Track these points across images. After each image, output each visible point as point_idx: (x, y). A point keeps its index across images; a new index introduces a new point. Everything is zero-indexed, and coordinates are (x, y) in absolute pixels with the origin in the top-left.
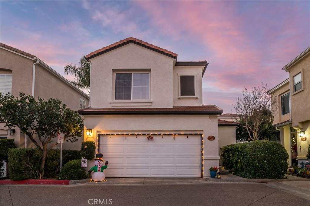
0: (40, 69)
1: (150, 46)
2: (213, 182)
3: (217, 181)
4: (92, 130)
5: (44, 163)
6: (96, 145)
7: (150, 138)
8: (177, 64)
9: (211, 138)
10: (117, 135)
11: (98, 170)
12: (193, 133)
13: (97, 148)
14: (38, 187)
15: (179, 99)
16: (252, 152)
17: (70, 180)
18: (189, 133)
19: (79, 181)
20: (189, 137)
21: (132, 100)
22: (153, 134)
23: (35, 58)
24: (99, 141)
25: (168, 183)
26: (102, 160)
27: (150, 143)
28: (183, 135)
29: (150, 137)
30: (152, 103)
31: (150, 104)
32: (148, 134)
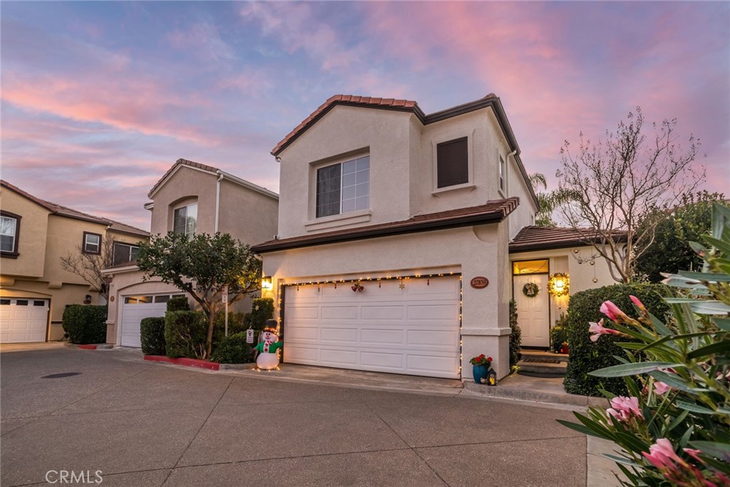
0: (228, 187)
1: (375, 102)
2: (473, 392)
3: (481, 392)
4: (272, 278)
5: (211, 333)
6: (275, 304)
7: (358, 288)
8: (426, 120)
9: (480, 283)
10: (308, 285)
11: (264, 349)
12: (440, 272)
13: (279, 309)
14: (186, 371)
15: (434, 195)
16: (579, 319)
17: (222, 363)
18: (431, 273)
19: (232, 365)
20: (432, 282)
21: (342, 215)
22: (363, 280)
23: (218, 172)
24: (283, 297)
25: (366, 383)
26: (273, 332)
27: (359, 298)
28: (418, 278)
29: (356, 286)
30: (370, 215)
31: (367, 218)
32: (354, 281)
